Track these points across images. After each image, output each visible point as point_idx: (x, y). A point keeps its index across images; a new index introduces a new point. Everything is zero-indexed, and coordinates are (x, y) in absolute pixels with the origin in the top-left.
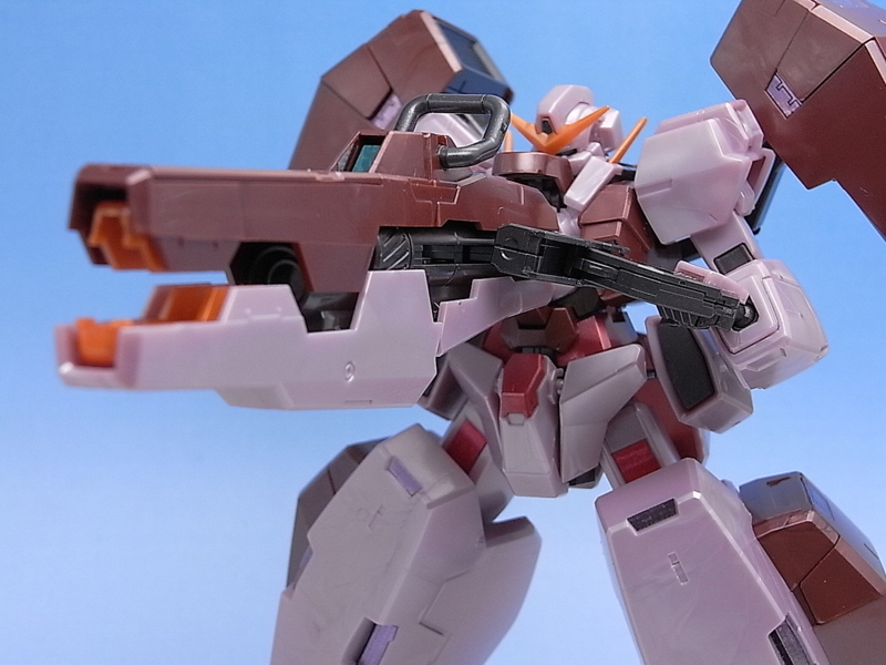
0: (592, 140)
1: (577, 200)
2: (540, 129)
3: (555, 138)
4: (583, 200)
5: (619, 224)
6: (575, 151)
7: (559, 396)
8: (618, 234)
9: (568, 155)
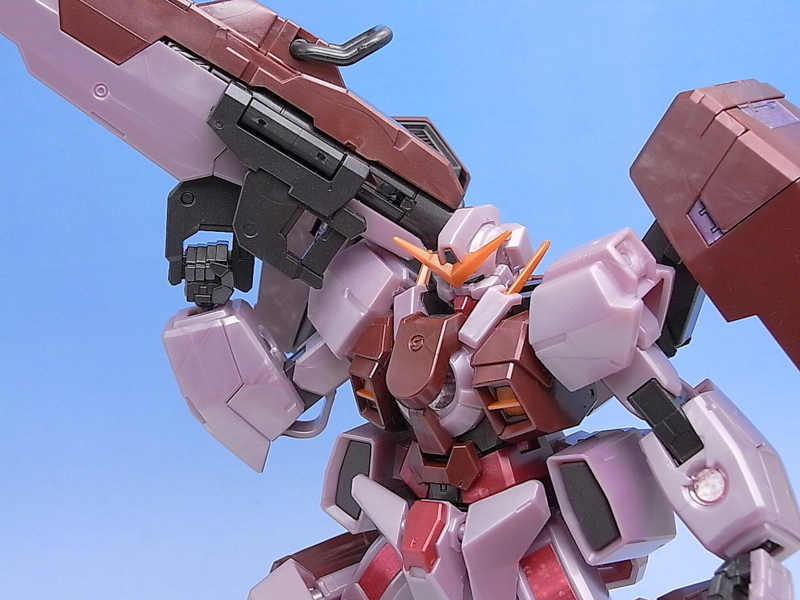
0: (498, 262)
1: (471, 336)
2: (443, 260)
3: (460, 268)
4: (477, 335)
5: (512, 365)
6: (482, 278)
7: (461, 541)
8: (509, 376)
9: (476, 282)
